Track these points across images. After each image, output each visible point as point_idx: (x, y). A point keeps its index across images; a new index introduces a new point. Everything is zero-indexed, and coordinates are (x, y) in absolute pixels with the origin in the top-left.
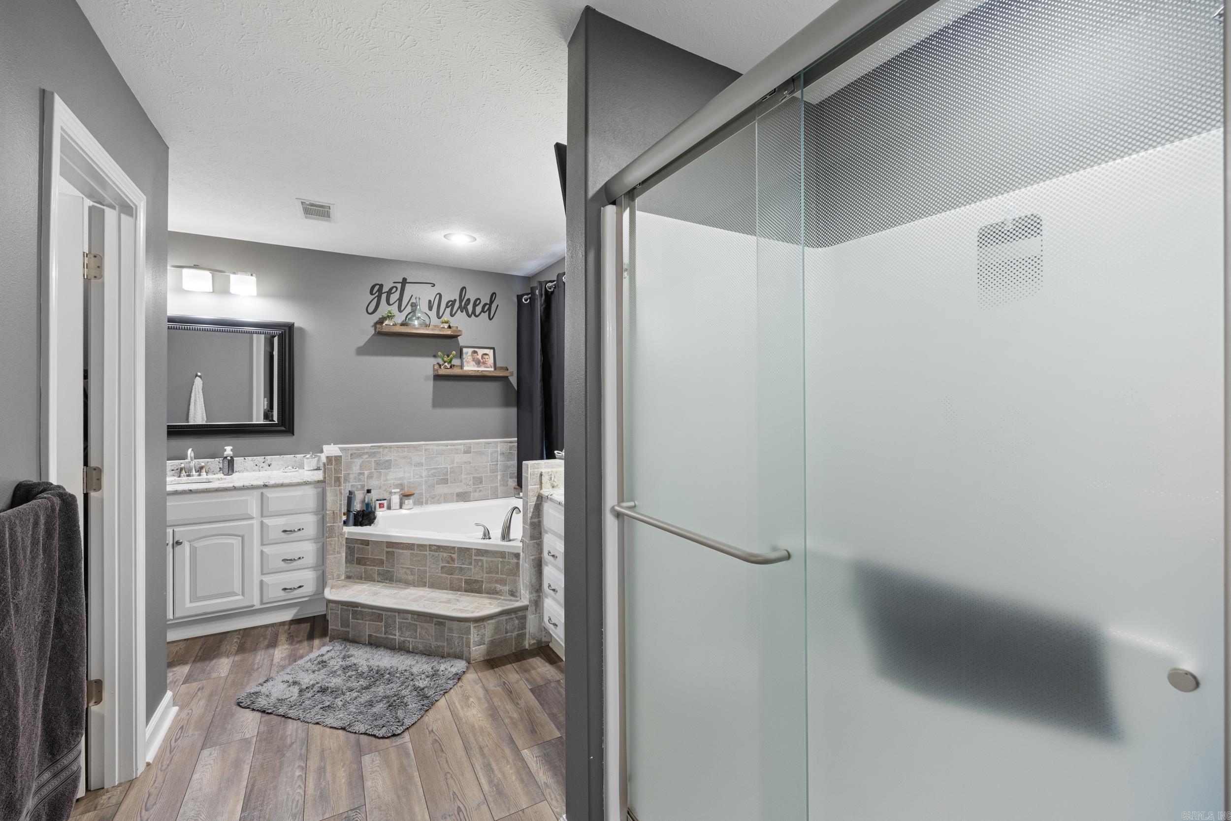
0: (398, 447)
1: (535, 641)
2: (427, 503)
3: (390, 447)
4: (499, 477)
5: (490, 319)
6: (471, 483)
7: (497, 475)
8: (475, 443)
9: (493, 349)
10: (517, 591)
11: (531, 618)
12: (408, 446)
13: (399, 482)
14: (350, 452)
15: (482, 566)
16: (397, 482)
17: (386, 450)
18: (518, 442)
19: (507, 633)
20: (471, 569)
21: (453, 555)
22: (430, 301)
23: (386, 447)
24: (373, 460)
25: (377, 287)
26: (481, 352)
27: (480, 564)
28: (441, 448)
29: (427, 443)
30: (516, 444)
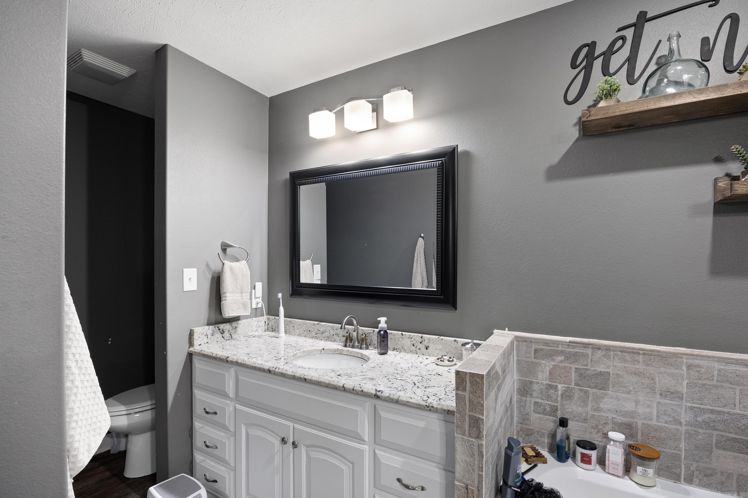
0: (624, 350)
2: (689, 480)
3: (608, 349)
12: (646, 353)
13: (625, 420)
14: (534, 346)
16: (620, 419)
17: (599, 354)
22: (705, 41)
23: (598, 348)
24: (574, 366)
25: (585, 50)
28: (732, 368)
29: (696, 351)
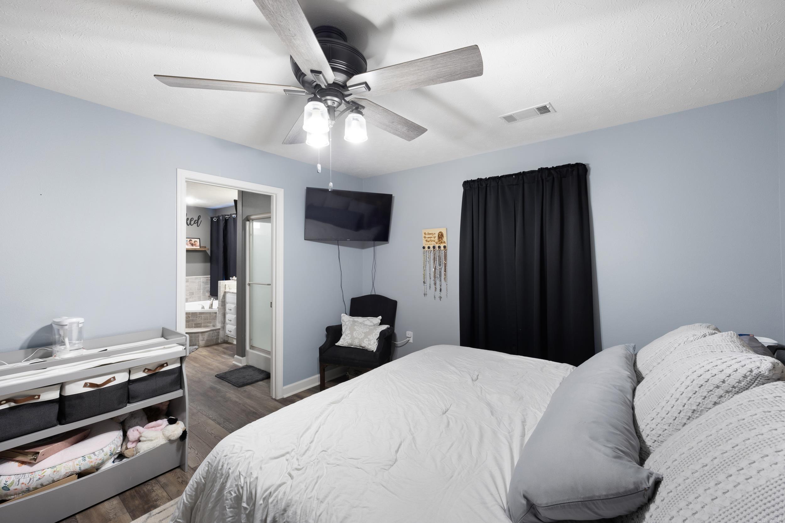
1: (222, 340)
4: (201, 292)
5: (198, 226)
6: (188, 294)
7: (200, 291)
8: (190, 278)
9: (199, 239)
10: (215, 325)
11: (221, 332)
15: (201, 318)
18: (211, 277)
19: (212, 337)
20: (197, 320)
21: (189, 315)
26: (193, 240)
27: (201, 317)
30: (210, 278)
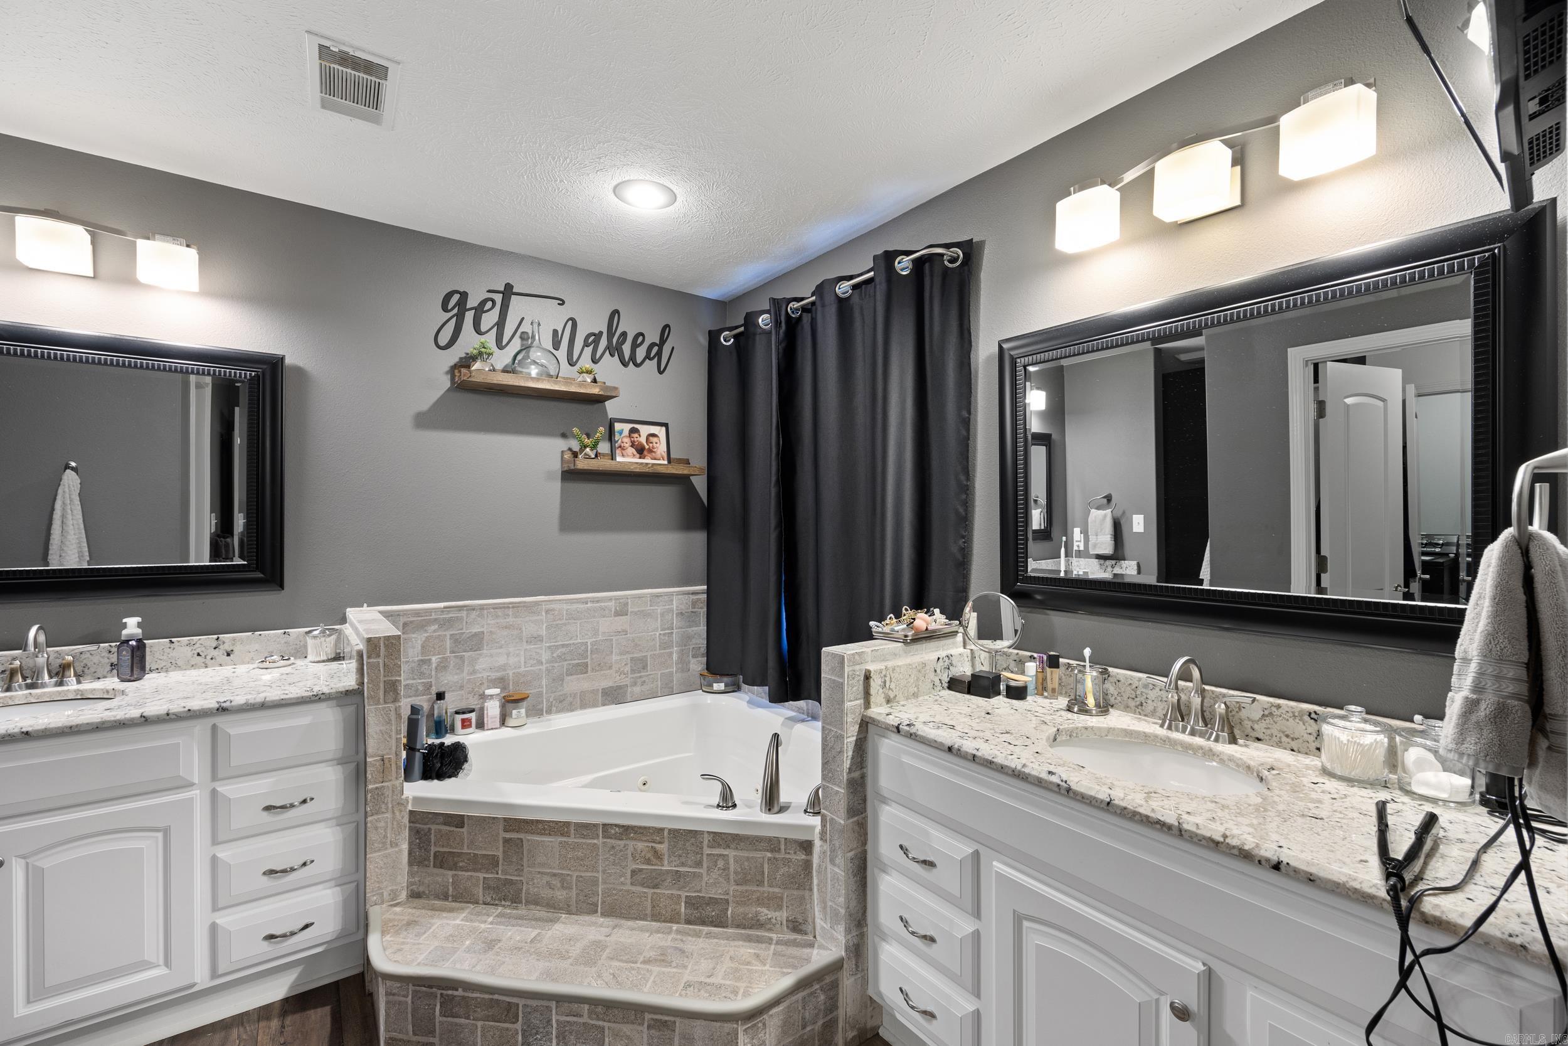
0: (496, 607)
2: (549, 712)
3: (482, 608)
4: (675, 656)
5: (661, 372)
6: (628, 669)
7: (671, 653)
8: (635, 597)
9: (666, 425)
10: (805, 921)
11: (848, 983)
12: (515, 606)
13: (499, 674)
14: (403, 620)
15: (726, 869)
16: (495, 675)
17: (474, 614)
18: (708, 592)
19: (804, 1027)
20: (700, 876)
21: (658, 846)
22: (555, 332)
23: (472, 608)
24: (448, 633)
25: (456, 297)
26: (645, 430)
27: (721, 863)
28: (575, 606)
29: (551, 597)
30: (705, 596)
